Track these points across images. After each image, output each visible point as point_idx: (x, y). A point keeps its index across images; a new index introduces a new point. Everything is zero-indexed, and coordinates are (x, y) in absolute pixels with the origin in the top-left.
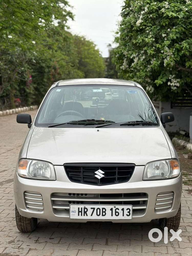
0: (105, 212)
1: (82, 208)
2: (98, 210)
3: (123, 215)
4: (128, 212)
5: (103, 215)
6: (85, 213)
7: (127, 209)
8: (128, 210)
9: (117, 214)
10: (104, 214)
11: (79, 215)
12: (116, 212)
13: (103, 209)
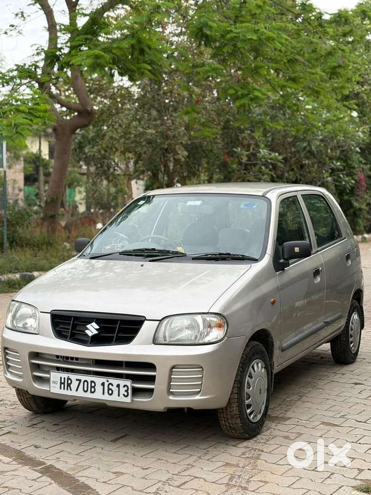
0: (94, 387)
1: (64, 378)
2: (86, 383)
3: (119, 396)
4: (126, 391)
5: (91, 392)
6: (69, 385)
7: (124, 386)
8: (126, 388)
9: (110, 392)
10: (93, 390)
11: (61, 388)
12: (109, 389)
13: (92, 382)
